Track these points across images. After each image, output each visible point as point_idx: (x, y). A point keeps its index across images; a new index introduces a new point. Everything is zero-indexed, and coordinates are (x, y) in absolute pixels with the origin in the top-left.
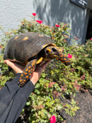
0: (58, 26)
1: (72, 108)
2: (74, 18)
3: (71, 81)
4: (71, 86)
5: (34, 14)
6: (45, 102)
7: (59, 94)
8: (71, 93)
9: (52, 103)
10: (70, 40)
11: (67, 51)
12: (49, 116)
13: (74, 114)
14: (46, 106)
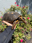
0: (24, 7)
1: (29, 37)
2: (30, 4)
3: (28, 27)
4: (28, 29)
5: (15, 3)
6: (19, 34)
7: (24, 32)
8: (28, 32)
9: (21, 35)
10: (28, 12)
11: (27, 16)
12: (20, 39)
13: (29, 39)
14: (19, 36)
